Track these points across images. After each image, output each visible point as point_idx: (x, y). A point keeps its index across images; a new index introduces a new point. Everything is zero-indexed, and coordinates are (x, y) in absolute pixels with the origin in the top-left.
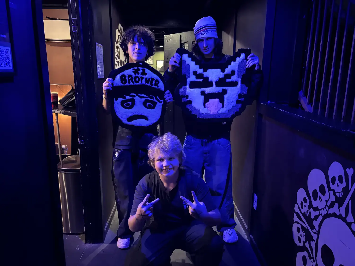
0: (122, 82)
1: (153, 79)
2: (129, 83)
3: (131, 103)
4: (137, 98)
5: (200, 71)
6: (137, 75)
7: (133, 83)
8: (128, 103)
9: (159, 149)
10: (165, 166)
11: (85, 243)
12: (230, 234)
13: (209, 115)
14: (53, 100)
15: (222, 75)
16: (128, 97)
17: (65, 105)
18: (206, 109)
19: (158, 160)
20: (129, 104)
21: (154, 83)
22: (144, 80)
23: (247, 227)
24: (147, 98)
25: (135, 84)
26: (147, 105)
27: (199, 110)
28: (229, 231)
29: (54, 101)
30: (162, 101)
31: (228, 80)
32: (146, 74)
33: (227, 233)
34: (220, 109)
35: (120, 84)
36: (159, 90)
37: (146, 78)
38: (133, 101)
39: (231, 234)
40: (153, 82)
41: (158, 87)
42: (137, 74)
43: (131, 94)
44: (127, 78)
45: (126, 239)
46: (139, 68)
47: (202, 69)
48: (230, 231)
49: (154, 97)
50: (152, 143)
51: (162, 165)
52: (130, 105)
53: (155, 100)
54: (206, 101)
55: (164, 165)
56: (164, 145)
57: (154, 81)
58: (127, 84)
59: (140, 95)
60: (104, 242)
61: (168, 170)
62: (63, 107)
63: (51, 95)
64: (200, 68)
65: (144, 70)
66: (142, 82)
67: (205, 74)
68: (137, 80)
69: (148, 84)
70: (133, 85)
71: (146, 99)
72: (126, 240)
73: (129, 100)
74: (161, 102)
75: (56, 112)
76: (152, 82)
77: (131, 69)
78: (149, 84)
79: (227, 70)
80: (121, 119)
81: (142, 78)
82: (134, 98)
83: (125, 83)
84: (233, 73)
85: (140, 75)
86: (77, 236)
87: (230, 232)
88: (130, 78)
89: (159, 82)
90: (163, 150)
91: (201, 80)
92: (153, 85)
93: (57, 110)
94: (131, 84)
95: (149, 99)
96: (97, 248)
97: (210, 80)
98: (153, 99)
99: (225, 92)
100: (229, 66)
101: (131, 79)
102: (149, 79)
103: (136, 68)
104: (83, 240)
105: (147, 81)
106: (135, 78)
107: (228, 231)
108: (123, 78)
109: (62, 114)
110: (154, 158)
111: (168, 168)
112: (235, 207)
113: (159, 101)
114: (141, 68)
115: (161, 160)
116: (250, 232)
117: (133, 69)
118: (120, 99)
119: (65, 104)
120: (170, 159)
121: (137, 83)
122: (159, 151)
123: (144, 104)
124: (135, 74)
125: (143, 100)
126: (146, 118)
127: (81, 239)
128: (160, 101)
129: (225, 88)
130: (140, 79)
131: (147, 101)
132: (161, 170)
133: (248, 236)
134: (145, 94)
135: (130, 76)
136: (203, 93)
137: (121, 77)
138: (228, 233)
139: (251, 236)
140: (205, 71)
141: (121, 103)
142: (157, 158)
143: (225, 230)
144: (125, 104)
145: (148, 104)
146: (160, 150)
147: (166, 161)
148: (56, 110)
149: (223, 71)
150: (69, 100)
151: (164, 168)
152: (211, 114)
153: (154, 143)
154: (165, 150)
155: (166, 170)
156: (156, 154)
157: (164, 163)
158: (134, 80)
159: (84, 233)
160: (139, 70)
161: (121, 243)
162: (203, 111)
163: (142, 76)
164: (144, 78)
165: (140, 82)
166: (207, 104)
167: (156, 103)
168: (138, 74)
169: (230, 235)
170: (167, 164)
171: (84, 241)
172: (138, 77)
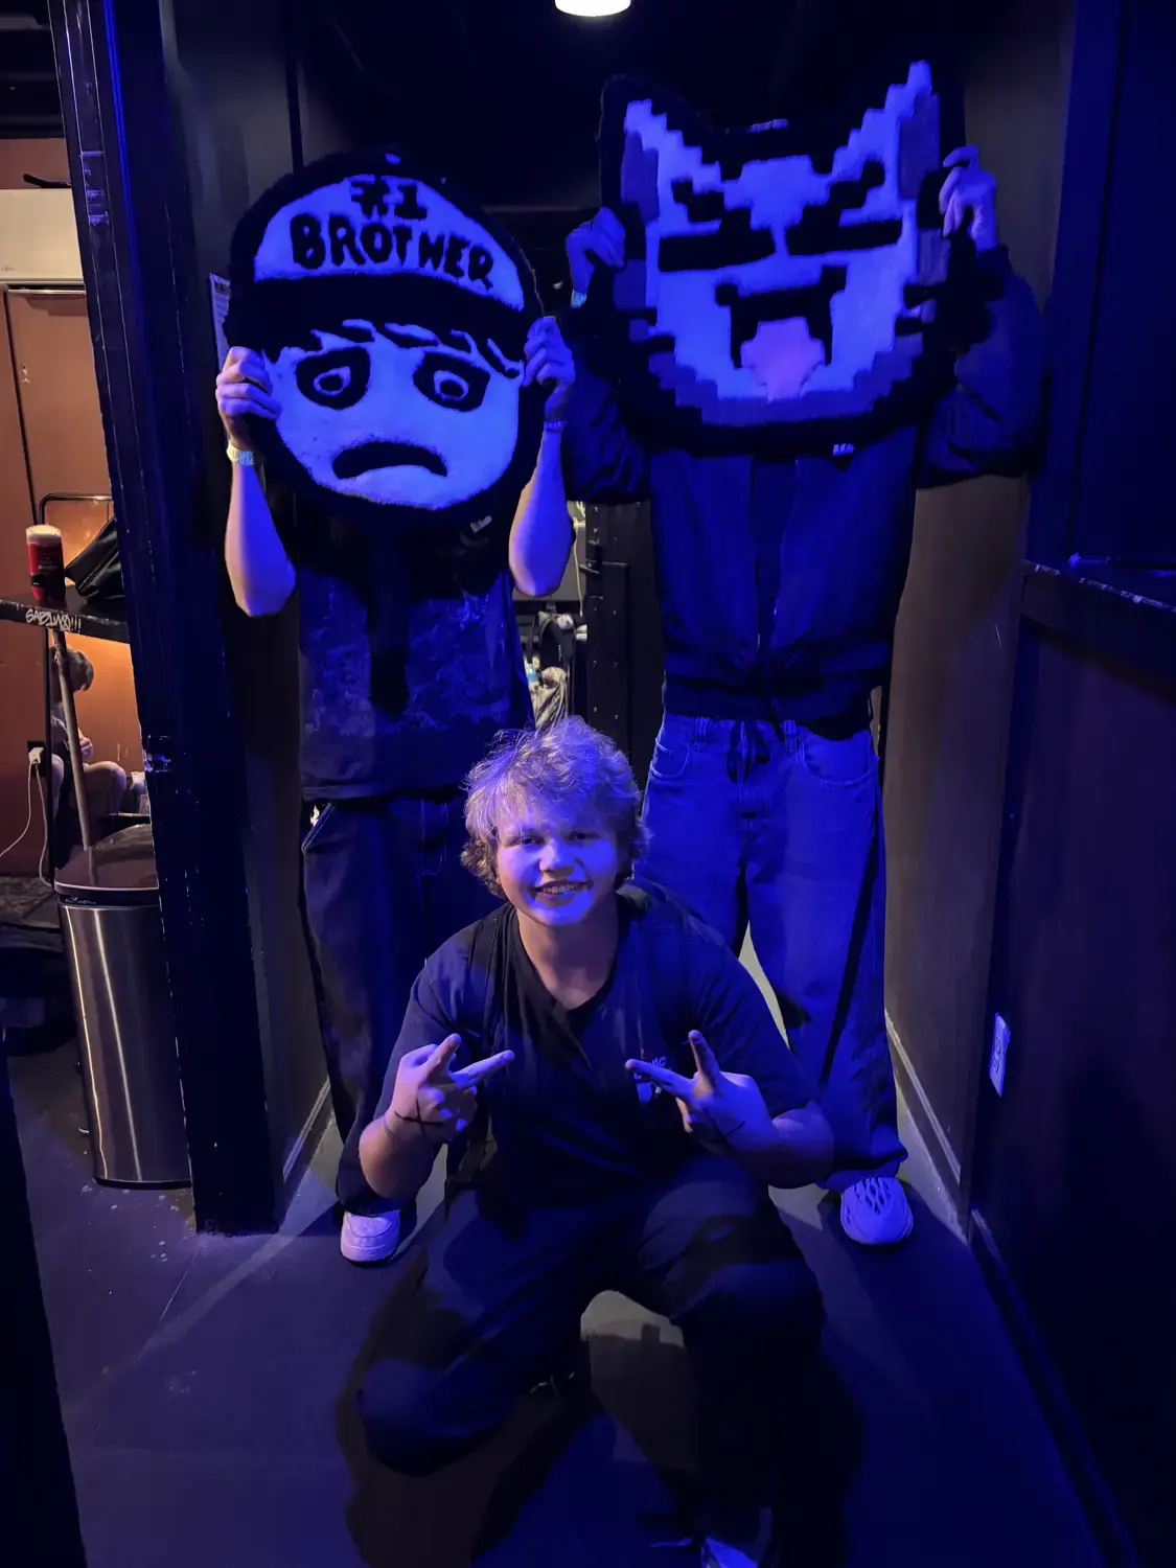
0: (298, 256)
1: (458, 243)
2: (338, 259)
3: (345, 373)
4: (380, 349)
5: (706, 177)
6: (375, 217)
7: (359, 260)
8: (333, 372)
9: (524, 784)
10: (548, 871)
11: (195, 1228)
12: (875, 1200)
13: (760, 402)
14: (40, 567)
15: (816, 188)
16: (330, 342)
17: (93, 589)
18: (743, 373)
19: (513, 842)
20: (335, 382)
21: (464, 263)
22: (413, 248)
23: (956, 1169)
24: (435, 344)
25: (370, 266)
26: (438, 389)
27: (711, 386)
28: (868, 1186)
29: (42, 570)
30: (519, 366)
31: (850, 217)
32: (421, 213)
33: (858, 1196)
34: (814, 368)
35: (291, 268)
36: (496, 305)
37: (424, 237)
38: (360, 364)
39: (879, 1204)
40: (459, 257)
41: (488, 285)
42: (375, 209)
43: (348, 323)
44: (325, 234)
45: (379, 1219)
46: (383, 177)
47: (717, 164)
48: (875, 1186)
49: (468, 337)
50: (489, 762)
51: (537, 865)
52: (345, 384)
53: (475, 357)
54: (742, 332)
55: (542, 867)
56: (548, 767)
57: (466, 253)
58: (328, 266)
59: (395, 328)
60: (282, 1228)
61: (563, 889)
62: (84, 601)
63: (29, 543)
64: (707, 160)
65: (410, 193)
66: (402, 254)
67: (733, 194)
68: (378, 242)
69: (436, 265)
70: (362, 276)
71: (429, 349)
72: (380, 1223)
73: (336, 358)
74: (512, 374)
75: (49, 621)
76: (454, 255)
77: (346, 183)
78: (440, 270)
79: (846, 161)
80: (306, 461)
81: (404, 234)
82: (364, 345)
83: (318, 260)
84: (873, 172)
85: (391, 221)
86: (162, 1197)
87: (873, 1192)
88: (341, 232)
89: (489, 263)
90: (546, 790)
91: (715, 225)
92: (460, 274)
93: (52, 615)
94: (349, 264)
95: (443, 349)
96: (247, 1253)
97: (755, 222)
98: (468, 350)
99: (835, 280)
100: (854, 139)
101: (349, 239)
102: (440, 239)
103: (370, 178)
104: (186, 1217)
105: (429, 250)
106: (369, 232)
107: (865, 1186)
108: (304, 235)
109: (75, 632)
110: (494, 832)
111: (564, 883)
112: (895, 1049)
113: (499, 367)
114: (393, 182)
115: (531, 840)
116: (973, 1191)
117: (355, 185)
118: (293, 354)
119: (93, 583)
120: (574, 838)
121: (376, 261)
122: (520, 797)
123: (422, 380)
124: (367, 212)
125: (416, 355)
126: (435, 463)
127: (177, 1209)
128: (509, 365)
129: (833, 258)
130: (394, 238)
131: (431, 363)
132: (531, 890)
133: (960, 1212)
134: (425, 326)
135: (338, 221)
136: (725, 294)
137: (298, 223)
138: (863, 1198)
139: (976, 1215)
140: (730, 173)
141: (297, 373)
142: (507, 831)
143: (851, 1182)
144: (316, 381)
145: (440, 376)
146: (529, 792)
147: (553, 845)
148: (49, 614)
149: (822, 166)
150: (109, 567)
151: (546, 879)
152: (770, 399)
153: (496, 766)
154: (552, 792)
155: (554, 890)
156: (505, 810)
157: (548, 855)
158: (364, 246)
159: (185, 1185)
160: (387, 190)
161: (357, 1235)
162: (732, 384)
163: (401, 221)
164: (416, 236)
165: (394, 255)
166: (747, 348)
167: (486, 377)
168: (383, 211)
169: (876, 1204)
170: (558, 860)
171: (191, 1220)
172: (380, 227)
